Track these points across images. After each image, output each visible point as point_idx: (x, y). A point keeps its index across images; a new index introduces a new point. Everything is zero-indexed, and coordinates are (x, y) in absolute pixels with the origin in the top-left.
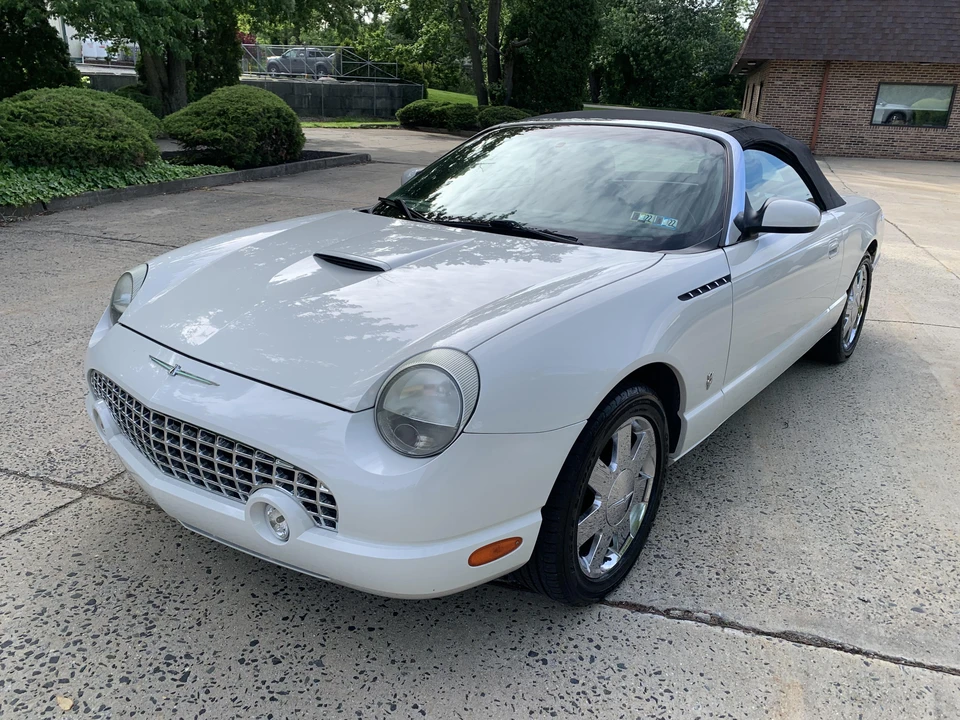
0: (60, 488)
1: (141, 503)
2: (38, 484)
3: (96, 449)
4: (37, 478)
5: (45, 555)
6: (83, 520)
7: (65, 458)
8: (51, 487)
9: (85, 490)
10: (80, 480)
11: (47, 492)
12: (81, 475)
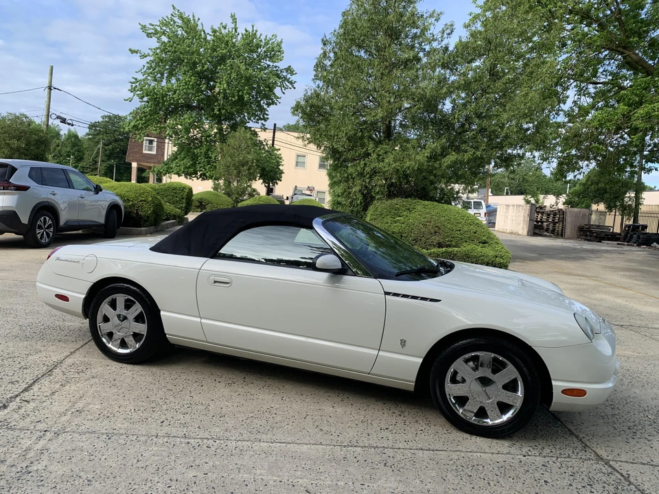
0: (620, 471)
1: (583, 442)
2: (632, 479)
3: (583, 479)
4: (630, 483)
5: (642, 450)
6: (617, 451)
7: (606, 486)
8: (625, 474)
9: (607, 463)
10: (606, 469)
11: (629, 473)
12: (603, 471)
